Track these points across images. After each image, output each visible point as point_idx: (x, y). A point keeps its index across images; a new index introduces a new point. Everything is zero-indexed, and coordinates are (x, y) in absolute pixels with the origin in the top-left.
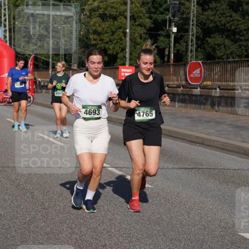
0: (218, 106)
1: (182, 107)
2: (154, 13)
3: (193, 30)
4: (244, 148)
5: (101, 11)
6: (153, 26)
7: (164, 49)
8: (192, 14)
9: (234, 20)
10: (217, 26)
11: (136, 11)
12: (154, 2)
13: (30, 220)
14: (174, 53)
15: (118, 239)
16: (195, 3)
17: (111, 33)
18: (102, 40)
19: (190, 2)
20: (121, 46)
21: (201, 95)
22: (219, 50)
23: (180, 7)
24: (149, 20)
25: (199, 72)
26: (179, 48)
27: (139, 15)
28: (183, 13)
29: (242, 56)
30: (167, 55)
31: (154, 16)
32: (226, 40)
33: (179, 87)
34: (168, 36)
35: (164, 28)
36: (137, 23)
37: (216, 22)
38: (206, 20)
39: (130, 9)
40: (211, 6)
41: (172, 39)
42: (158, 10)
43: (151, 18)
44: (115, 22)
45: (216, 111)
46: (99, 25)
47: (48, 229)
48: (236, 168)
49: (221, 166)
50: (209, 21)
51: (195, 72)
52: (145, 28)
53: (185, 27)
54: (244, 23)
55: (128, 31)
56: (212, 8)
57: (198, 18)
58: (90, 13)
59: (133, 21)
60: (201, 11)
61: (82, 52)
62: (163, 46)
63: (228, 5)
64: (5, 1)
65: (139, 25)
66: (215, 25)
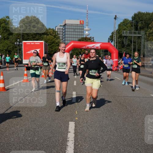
64: (115, 31)
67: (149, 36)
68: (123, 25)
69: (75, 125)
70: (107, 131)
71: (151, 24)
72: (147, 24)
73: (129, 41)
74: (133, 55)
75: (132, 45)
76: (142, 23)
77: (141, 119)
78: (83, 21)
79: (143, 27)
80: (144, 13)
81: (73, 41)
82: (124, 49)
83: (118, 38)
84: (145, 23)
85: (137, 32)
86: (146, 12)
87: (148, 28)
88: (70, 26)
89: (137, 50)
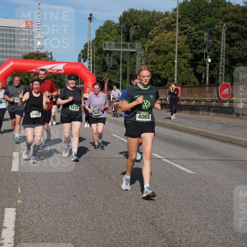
0: (242, 116)
1: (215, 115)
2: (195, 49)
3: (223, 61)
5: (156, 48)
7: (202, 74)
8: (222, 49)
10: (241, 58)
11: (181, 47)
12: (194, 41)
13: (109, 195)
14: (209, 78)
15: (172, 210)
16: (225, 41)
17: (163, 63)
18: (157, 68)
19: (221, 41)
20: (170, 73)
21: (229, 107)
23: (213, 44)
24: (191, 54)
25: (227, 91)
26: (212, 73)
27: (184, 50)
28: (216, 49)
30: (204, 79)
31: (195, 51)
33: (212, 101)
34: (205, 65)
35: (202, 59)
36: (182, 56)
37: (240, 55)
38: (232, 54)
39: (178, 47)
40: (236, 43)
41: (208, 67)
42: (197, 47)
43: (192, 52)
44: (166, 56)
45: (241, 119)
46: (155, 58)
47: (122, 202)
49: (245, 158)
50: (235, 54)
51: (225, 91)
52: (188, 60)
53: (217, 58)
56: (236, 45)
57: (227, 52)
58: (149, 50)
59: (179, 54)
60: (228, 47)
62: (201, 71)
64: (90, 42)
65: (183, 57)
66: (239, 57)
67: (149, 52)
68: (105, 31)
69: (15, 213)
70: (76, 221)
71: (152, 31)
72: (146, 31)
73: (115, 59)
74: (122, 85)
75: (120, 67)
76: (136, 28)
77: (135, 196)
78: (32, 22)
79: (138, 36)
80: (140, 11)
81: (14, 59)
82: (107, 75)
83: (96, 54)
84: (141, 28)
85: (129, 44)
86: (144, 11)
87: (146, 38)
88: (7, 30)
89: (128, 76)
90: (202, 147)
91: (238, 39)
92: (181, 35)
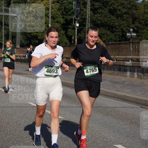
0: (103, 70)
2: (66, 15)
3: (88, 25)
4: (118, 94)
6: (65, 22)
7: (72, 36)
8: (88, 16)
9: (112, 20)
11: (55, 14)
12: (65, 8)
14: (77, 39)
16: (90, 9)
19: (87, 9)
22: (103, 37)
23: (80, 11)
24: (63, 19)
26: (80, 36)
27: (57, 16)
28: (82, 15)
29: (117, 40)
30: (73, 40)
31: (66, 17)
32: (108, 31)
34: (74, 29)
35: (71, 24)
36: (55, 21)
37: (102, 21)
38: (96, 20)
39: (51, 13)
40: (99, 11)
41: (76, 31)
42: (68, 13)
43: (63, 18)
48: (113, 106)
49: (104, 105)
50: (98, 20)
52: (60, 24)
53: (84, 23)
54: (117, 21)
55: (50, 25)
56: (99, 13)
57: (91, 18)
59: (53, 19)
60: (92, 14)
61: (23, 38)
62: (71, 35)
63: (108, 11)
65: (57, 22)
66: (101, 22)
89: (10, 37)
90: (71, 96)
91: (100, 8)
92: (54, 3)
